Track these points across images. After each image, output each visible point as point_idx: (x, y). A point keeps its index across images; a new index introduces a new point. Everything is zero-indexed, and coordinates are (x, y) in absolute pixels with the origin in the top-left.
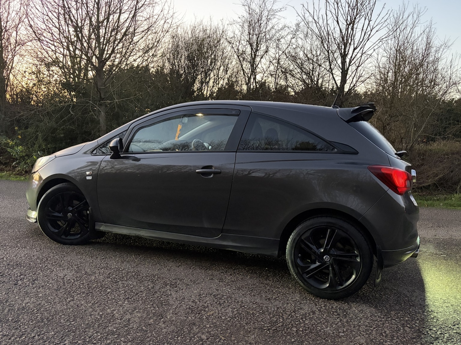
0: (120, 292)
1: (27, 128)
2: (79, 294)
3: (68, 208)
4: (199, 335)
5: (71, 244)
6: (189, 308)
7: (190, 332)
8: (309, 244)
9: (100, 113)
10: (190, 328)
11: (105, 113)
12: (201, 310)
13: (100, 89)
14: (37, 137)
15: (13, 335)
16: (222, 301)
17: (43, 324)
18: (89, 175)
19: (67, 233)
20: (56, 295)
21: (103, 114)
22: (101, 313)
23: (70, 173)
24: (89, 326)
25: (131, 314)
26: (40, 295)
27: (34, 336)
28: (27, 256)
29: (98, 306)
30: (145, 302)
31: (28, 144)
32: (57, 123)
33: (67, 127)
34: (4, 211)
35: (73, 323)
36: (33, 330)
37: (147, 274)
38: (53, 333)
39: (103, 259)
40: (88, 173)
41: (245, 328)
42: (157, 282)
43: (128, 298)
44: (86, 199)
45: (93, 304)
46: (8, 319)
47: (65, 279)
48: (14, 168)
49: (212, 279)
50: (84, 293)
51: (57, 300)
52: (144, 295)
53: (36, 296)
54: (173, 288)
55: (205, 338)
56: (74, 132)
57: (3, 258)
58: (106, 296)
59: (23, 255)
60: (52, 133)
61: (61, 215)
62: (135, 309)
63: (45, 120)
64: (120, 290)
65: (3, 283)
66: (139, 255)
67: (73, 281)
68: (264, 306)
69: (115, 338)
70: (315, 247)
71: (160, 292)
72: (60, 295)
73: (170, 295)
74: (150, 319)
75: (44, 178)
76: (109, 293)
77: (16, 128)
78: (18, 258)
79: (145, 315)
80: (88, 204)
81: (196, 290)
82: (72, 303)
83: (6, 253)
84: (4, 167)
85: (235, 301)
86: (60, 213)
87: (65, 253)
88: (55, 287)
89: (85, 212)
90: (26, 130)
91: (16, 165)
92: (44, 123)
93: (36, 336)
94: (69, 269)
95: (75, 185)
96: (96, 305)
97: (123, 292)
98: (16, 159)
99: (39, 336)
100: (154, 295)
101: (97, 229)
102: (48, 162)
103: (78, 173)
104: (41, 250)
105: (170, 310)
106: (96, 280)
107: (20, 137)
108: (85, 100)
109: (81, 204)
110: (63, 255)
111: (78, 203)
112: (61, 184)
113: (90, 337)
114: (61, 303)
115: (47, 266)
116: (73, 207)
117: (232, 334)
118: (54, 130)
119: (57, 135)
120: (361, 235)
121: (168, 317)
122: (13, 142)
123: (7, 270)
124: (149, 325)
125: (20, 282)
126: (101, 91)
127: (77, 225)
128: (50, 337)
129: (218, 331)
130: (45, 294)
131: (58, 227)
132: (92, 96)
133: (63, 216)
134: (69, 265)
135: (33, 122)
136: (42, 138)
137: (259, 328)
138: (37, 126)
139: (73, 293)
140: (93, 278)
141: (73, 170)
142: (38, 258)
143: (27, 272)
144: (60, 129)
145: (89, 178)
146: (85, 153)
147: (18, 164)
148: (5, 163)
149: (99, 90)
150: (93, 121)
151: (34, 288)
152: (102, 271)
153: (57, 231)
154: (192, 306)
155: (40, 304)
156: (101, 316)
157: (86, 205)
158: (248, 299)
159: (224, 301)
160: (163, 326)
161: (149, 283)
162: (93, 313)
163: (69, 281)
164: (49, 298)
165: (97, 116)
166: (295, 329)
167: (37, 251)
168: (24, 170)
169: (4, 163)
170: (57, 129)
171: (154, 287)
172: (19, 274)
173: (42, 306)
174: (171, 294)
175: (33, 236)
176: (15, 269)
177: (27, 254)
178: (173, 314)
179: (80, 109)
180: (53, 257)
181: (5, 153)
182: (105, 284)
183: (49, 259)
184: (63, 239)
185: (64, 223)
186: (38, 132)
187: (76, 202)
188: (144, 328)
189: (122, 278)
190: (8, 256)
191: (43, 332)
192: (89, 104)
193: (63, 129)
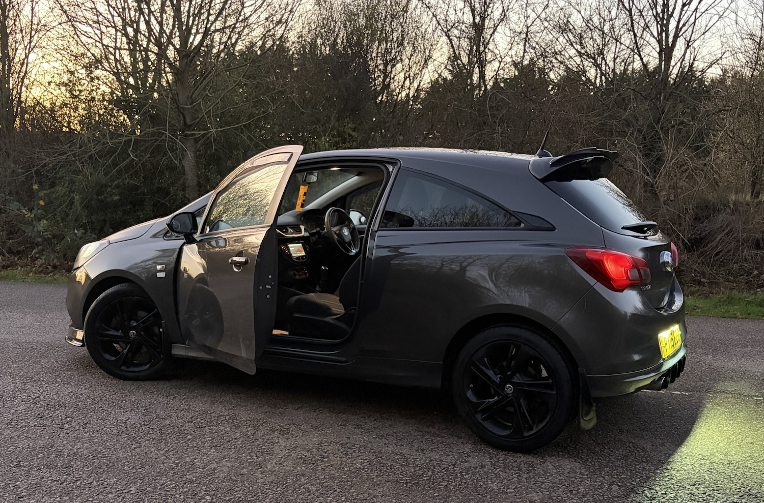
0: (205, 438)
1: (53, 185)
2: (148, 440)
3: (130, 322)
4: (306, 486)
5: (136, 379)
6: (301, 458)
7: (295, 483)
8: (483, 368)
9: (184, 152)
10: (297, 478)
11: (195, 153)
12: (317, 461)
13: (183, 108)
14: (72, 203)
15: (65, 480)
16: (350, 451)
17: (101, 470)
18: (160, 271)
19: (128, 362)
20: (117, 440)
21: (190, 155)
22: (177, 462)
23: (131, 268)
24: (160, 474)
25: (217, 463)
26: (95, 441)
27: (92, 482)
28: (72, 394)
29: (173, 455)
30: (239, 450)
31: (55, 214)
32: (106, 174)
33: (126, 183)
34: (28, 332)
35: (140, 470)
36: (89, 477)
37: (248, 419)
38: (115, 480)
39: (184, 399)
40: (159, 267)
41: (373, 481)
42: (261, 427)
43: (216, 446)
44: (157, 308)
45: (166, 451)
46: (57, 465)
47: (128, 423)
48: (35, 260)
49: (345, 425)
50: (154, 439)
51: (118, 446)
52: (239, 443)
53: (91, 440)
54: (283, 435)
55: (314, 489)
56: (137, 190)
57: (39, 397)
58: (184, 444)
59: (66, 393)
60: (98, 194)
61: (119, 333)
62: (224, 457)
63: (85, 170)
64: (205, 436)
65: (43, 426)
66: (239, 394)
67: (139, 426)
68: (412, 457)
69: (194, 487)
70: (492, 372)
71: (263, 439)
72: (122, 441)
73: (276, 443)
74: (243, 469)
75: (92, 277)
76: (189, 440)
77: (35, 187)
78: (60, 397)
79: (237, 465)
80: (160, 315)
81: (317, 437)
82: (138, 450)
83: (42, 391)
84: (16, 258)
85: (370, 452)
86: (118, 331)
87: (126, 391)
88: (115, 432)
89: (156, 329)
90: (52, 190)
91: (37, 255)
92: (84, 176)
93: (94, 482)
94: (133, 412)
95: (140, 287)
96: (171, 453)
97: (210, 439)
98: (36, 244)
99: (97, 482)
100: (253, 442)
101: (175, 355)
102: (98, 251)
103: (143, 268)
104: (91, 387)
105: (273, 460)
106: (171, 425)
107: (42, 203)
108: (158, 130)
109: (150, 317)
110: (123, 393)
111: (145, 314)
112: (119, 285)
113: (161, 485)
114: (124, 450)
115: (101, 407)
116: (137, 321)
117: (352, 487)
118: (101, 189)
119: (106, 197)
120: (557, 353)
121: (269, 467)
122: (31, 214)
123: (47, 412)
124: (241, 475)
125: (67, 426)
126: (185, 113)
127: (144, 349)
128: (112, 483)
129: (334, 483)
130: (102, 440)
131: (115, 353)
132: (169, 122)
133: (122, 335)
134: (133, 407)
135: (64, 175)
136: (81, 203)
137: (393, 482)
138: (72, 182)
139: (140, 439)
140: (168, 422)
141: (136, 264)
142: (89, 397)
143: (75, 413)
144: (113, 186)
145: (161, 275)
146: (155, 236)
147: (41, 252)
148: (18, 251)
149: (181, 110)
150: (172, 168)
151: (86, 433)
152: (181, 414)
153: (114, 358)
154: (306, 456)
155: (95, 450)
156: (177, 465)
157: (158, 316)
158: (390, 449)
159: (354, 451)
160: (260, 476)
161: (249, 429)
162: (166, 461)
163: (133, 426)
164: (108, 444)
165: (180, 159)
166: (444, 484)
167: (86, 389)
168: (52, 264)
169: (15, 251)
170: (106, 186)
171: (255, 433)
172: (64, 417)
173: (100, 452)
174: (278, 442)
175: (77, 369)
176: (57, 410)
177: (72, 392)
178: (276, 463)
179: (147, 148)
180: (110, 396)
181: (16, 233)
182: (184, 430)
183: (104, 398)
184: (123, 370)
185: (124, 346)
186: (73, 192)
187: (142, 314)
188: (233, 478)
189: (210, 423)
190: (45, 394)
191: (102, 479)
192: (164, 137)
193: (117, 187)
